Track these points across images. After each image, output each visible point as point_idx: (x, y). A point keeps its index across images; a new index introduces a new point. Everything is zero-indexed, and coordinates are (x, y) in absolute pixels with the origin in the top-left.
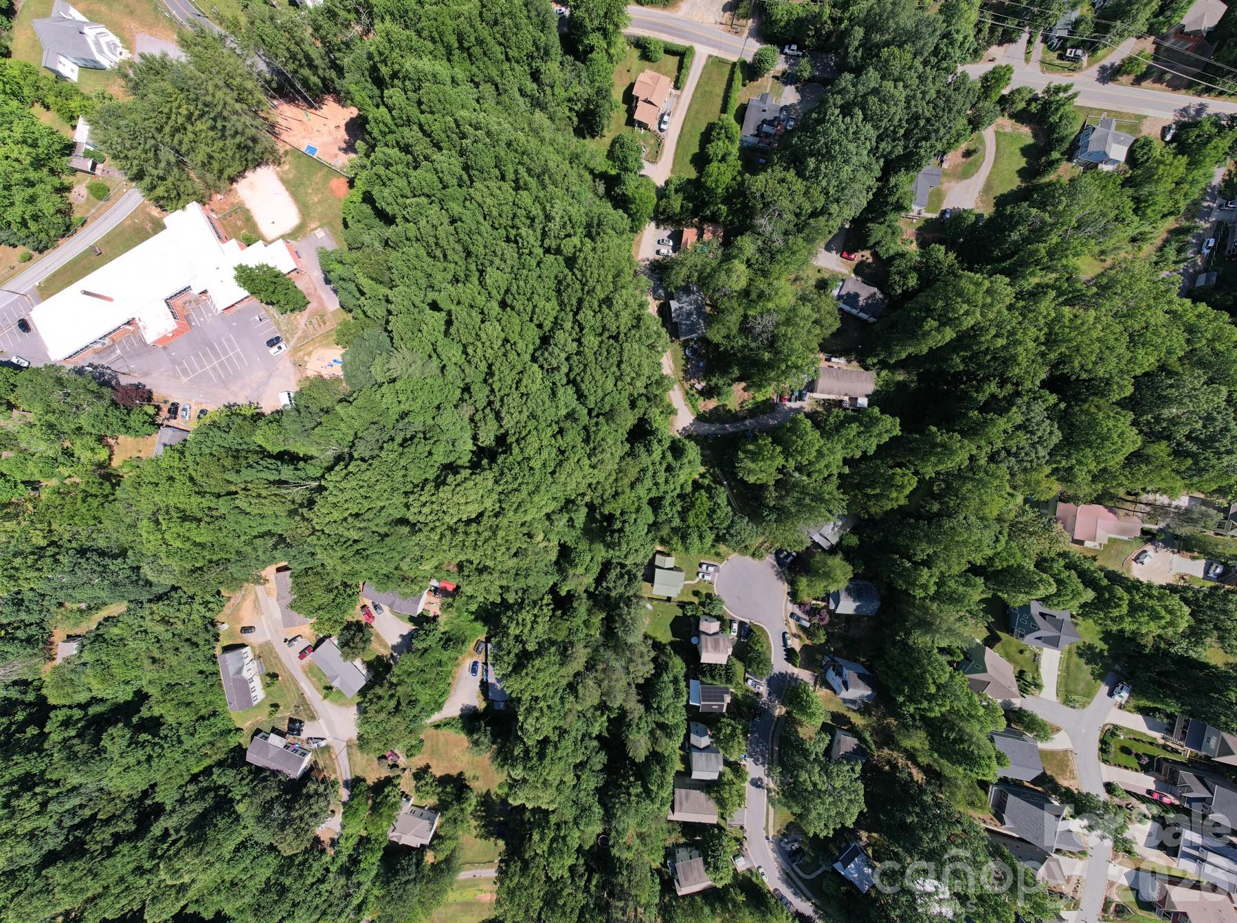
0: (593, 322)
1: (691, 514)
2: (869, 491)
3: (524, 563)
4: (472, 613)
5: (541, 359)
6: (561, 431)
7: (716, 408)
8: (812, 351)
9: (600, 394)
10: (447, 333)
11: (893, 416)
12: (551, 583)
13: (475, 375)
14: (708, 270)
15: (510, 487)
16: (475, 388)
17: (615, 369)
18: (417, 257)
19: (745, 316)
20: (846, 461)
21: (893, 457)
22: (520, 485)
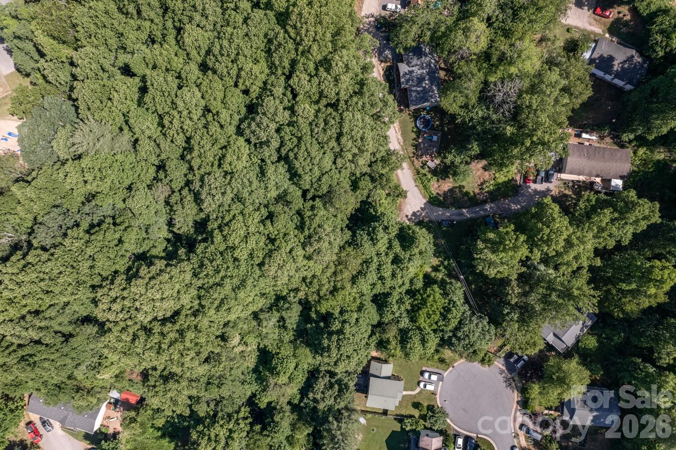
0: (308, 88)
1: (423, 313)
2: (624, 286)
3: (218, 371)
4: (159, 429)
5: (247, 131)
6: (271, 216)
7: (451, 190)
8: (560, 125)
9: (317, 173)
10: (140, 102)
11: (652, 200)
12: (249, 394)
13: (171, 151)
14: (443, 29)
15: (211, 281)
16: (171, 165)
17: (333, 143)
18: (107, 13)
19: (486, 83)
20: (597, 252)
21: (651, 247)
22: (222, 279)
